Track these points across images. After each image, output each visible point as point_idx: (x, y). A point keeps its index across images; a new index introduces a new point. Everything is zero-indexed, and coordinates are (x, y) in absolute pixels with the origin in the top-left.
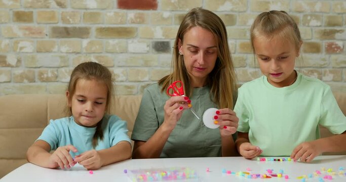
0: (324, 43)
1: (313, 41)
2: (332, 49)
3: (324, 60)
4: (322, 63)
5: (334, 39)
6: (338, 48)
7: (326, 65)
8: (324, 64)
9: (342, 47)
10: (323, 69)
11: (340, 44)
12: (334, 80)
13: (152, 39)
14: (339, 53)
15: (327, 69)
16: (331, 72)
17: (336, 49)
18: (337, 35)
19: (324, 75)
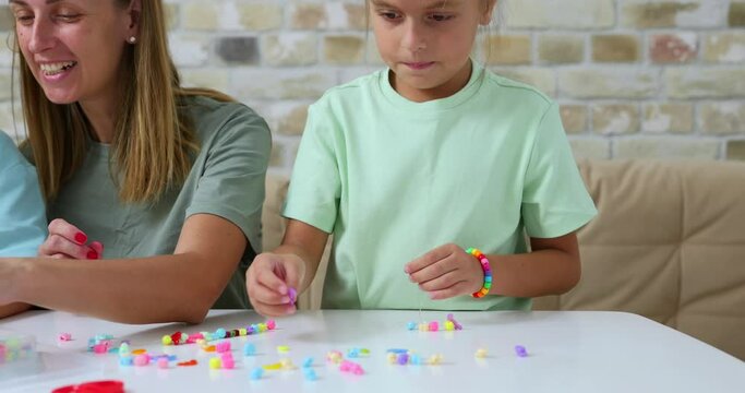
0: (647, 38)
1: (619, 31)
2: (666, 52)
3: (646, 79)
4: (641, 87)
5: (673, 26)
6: (684, 48)
7: (650, 94)
8: (648, 90)
9: (693, 47)
10: (644, 105)
11: (688, 38)
12: (673, 131)
13: (212, 31)
14: (686, 62)
15: (655, 104)
16: (664, 110)
17: (677, 52)
18: (682, 18)
19: (648, 117)
